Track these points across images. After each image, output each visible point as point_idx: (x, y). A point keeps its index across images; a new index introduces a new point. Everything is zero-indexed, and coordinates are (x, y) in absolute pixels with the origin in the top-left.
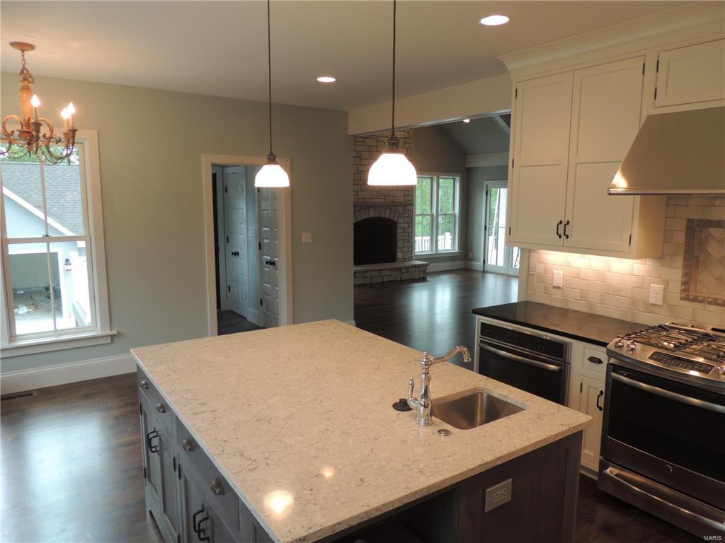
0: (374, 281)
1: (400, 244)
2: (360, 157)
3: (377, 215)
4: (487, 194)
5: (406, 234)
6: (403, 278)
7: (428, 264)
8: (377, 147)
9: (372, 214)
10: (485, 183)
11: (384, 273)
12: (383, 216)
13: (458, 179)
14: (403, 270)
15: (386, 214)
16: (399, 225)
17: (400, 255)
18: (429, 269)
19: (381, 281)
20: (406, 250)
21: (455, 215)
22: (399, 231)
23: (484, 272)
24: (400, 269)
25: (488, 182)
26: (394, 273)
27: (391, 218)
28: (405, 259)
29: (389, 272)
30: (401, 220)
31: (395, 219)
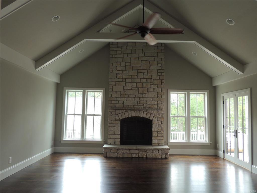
0: (125, 156)
1: (154, 134)
2: (125, 82)
3: (137, 115)
4: (223, 103)
5: (159, 128)
6: (148, 157)
7: (169, 149)
8: (137, 76)
9: (133, 114)
10: (222, 95)
11: (132, 151)
12: (142, 116)
13: (206, 93)
14: (148, 151)
15: (143, 115)
16: (154, 122)
17: (154, 141)
18: (170, 152)
19: (130, 156)
20: (160, 138)
21: (206, 117)
22: (153, 125)
23: (224, 159)
24: (146, 151)
25: (225, 95)
26: (141, 153)
27: (148, 117)
28: (159, 144)
29: (137, 152)
30: (155, 119)
31: (151, 118)
